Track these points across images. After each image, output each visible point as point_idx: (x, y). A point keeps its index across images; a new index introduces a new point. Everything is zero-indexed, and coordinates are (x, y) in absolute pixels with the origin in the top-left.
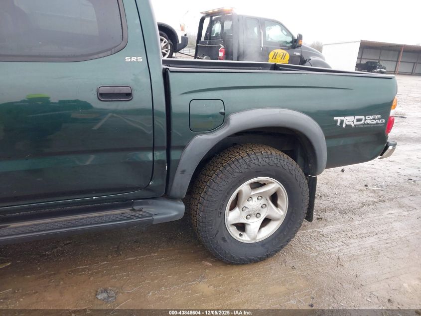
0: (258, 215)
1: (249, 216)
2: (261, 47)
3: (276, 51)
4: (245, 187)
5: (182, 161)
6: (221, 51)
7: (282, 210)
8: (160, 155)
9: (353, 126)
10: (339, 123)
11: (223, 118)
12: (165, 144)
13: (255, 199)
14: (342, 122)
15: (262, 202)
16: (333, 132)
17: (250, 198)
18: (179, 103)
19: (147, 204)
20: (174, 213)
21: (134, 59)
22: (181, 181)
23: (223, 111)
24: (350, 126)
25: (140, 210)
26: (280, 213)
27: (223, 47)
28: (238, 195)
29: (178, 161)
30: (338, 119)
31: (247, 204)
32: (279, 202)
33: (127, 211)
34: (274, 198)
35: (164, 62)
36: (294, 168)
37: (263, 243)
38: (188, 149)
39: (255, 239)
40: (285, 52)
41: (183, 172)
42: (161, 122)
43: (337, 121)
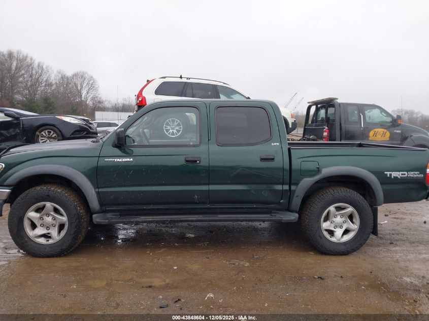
0: (341, 227)
1: (336, 227)
2: (361, 127)
3: (376, 130)
4: (332, 208)
5: (296, 191)
6: (325, 131)
7: (356, 225)
8: (286, 187)
9: (399, 177)
10: (388, 176)
11: (318, 171)
12: (289, 182)
13: (339, 217)
14: (391, 175)
15: (343, 219)
16: (385, 181)
17: (335, 216)
18: (296, 163)
19: (278, 213)
20: (293, 218)
21: (275, 144)
22: (297, 202)
23: (318, 167)
24: (397, 177)
25: (275, 216)
26: (355, 227)
27: (327, 128)
28: (328, 213)
29: (295, 191)
30: (388, 173)
31: (334, 219)
32: (354, 220)
33: (268, 216)
34: (351, 217)
35: (289, 144)
36: (361, 199)
37: (345, 244)
38: (300, 185)
39: (339, 240)
40: (385, 131)
41: (297, 196)
42: (287, 174)
43: (387, 174)
